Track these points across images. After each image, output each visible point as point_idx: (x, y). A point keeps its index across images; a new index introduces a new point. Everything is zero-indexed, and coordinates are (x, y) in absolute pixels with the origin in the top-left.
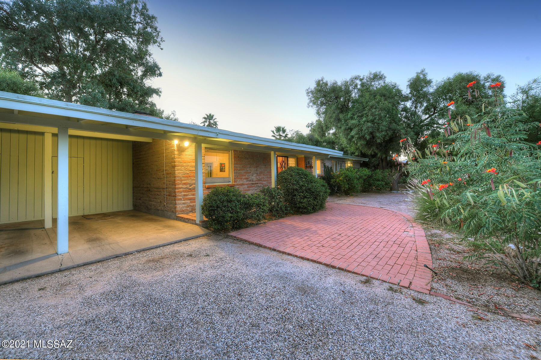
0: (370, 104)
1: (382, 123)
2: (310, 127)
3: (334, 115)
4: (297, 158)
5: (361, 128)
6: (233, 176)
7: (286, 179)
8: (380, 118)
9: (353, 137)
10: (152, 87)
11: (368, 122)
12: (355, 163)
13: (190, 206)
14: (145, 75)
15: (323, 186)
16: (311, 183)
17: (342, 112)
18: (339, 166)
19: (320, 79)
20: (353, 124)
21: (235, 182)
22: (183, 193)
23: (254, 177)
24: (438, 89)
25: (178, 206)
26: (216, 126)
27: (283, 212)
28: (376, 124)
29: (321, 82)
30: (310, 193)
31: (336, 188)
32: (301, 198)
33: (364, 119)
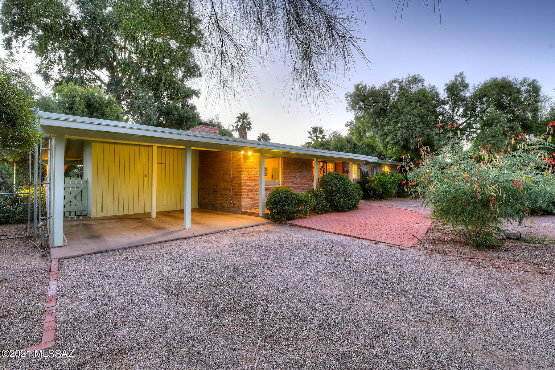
0: (406, 110)
1: (416, 129)
2: (349, 127)
3: (372, 120)
4: (336, 164)
5: (396, 134)
6: (282, 179)
7: (326, 183)
8: (414, 125)
9: (388, 143)
10: (192, 89)
11: (402, 128)
12: (392, 167)
13: (251, 203)
14: (185, 77)
15: (357, 189)
16: (347, 185)
17: (379, 116)
18: (376, 170)
19: (359, 83)
20: (388, 130)
21: (283, 184)
22: (246, 193)
23: (298, 181)
24: (476, 92)
25: (243, 203)
26: (250, 126)
27: (324, 209)
28: (410, 130)
29: (360, 86)
30: (346, 194)
31: (372, 193)
32: (339, 198)
33: (399, 125)
